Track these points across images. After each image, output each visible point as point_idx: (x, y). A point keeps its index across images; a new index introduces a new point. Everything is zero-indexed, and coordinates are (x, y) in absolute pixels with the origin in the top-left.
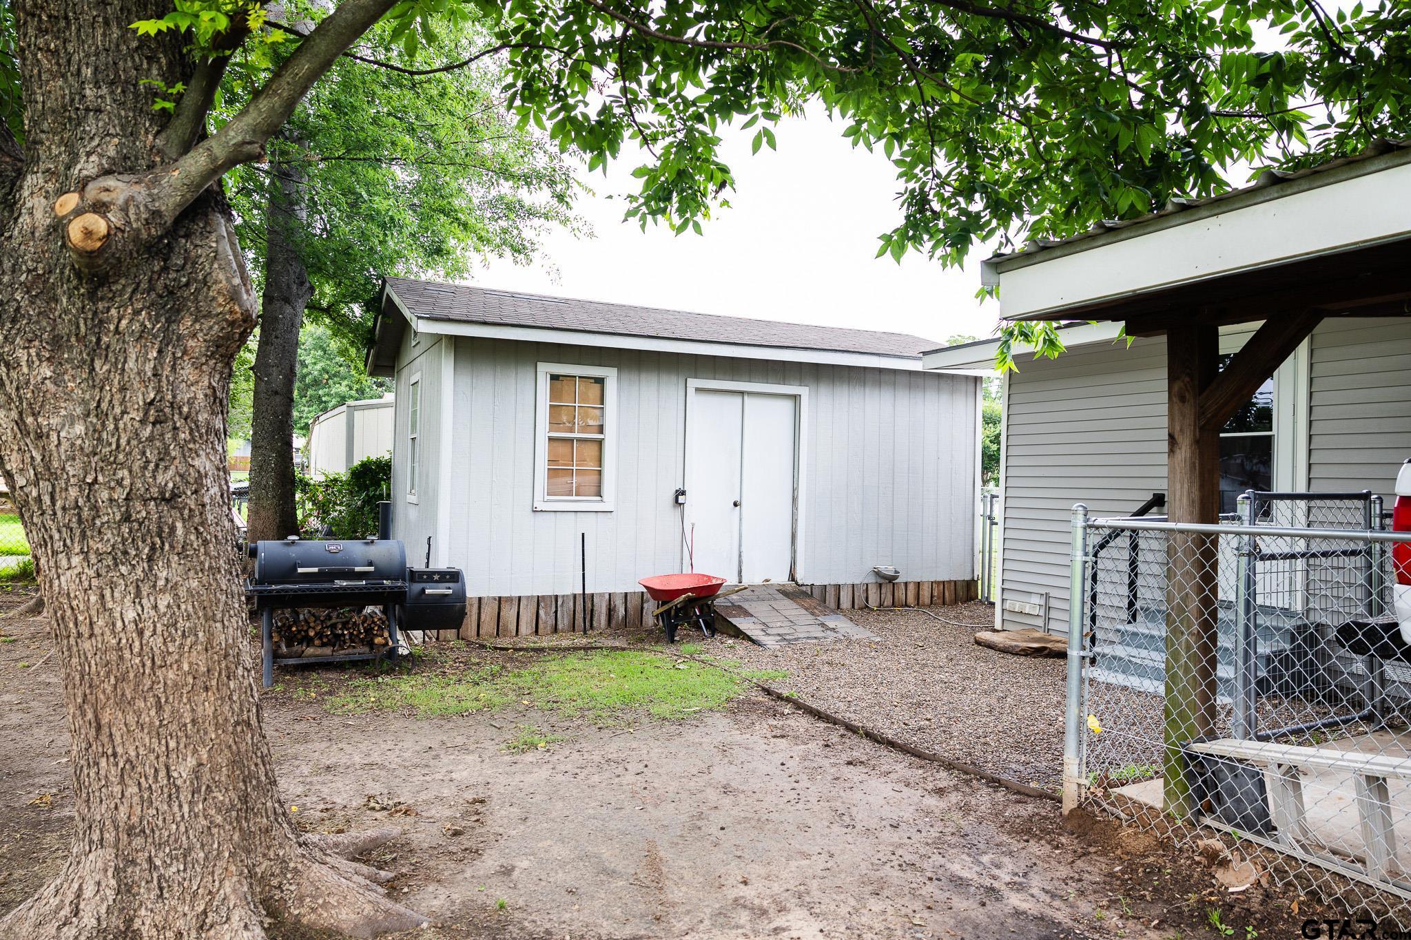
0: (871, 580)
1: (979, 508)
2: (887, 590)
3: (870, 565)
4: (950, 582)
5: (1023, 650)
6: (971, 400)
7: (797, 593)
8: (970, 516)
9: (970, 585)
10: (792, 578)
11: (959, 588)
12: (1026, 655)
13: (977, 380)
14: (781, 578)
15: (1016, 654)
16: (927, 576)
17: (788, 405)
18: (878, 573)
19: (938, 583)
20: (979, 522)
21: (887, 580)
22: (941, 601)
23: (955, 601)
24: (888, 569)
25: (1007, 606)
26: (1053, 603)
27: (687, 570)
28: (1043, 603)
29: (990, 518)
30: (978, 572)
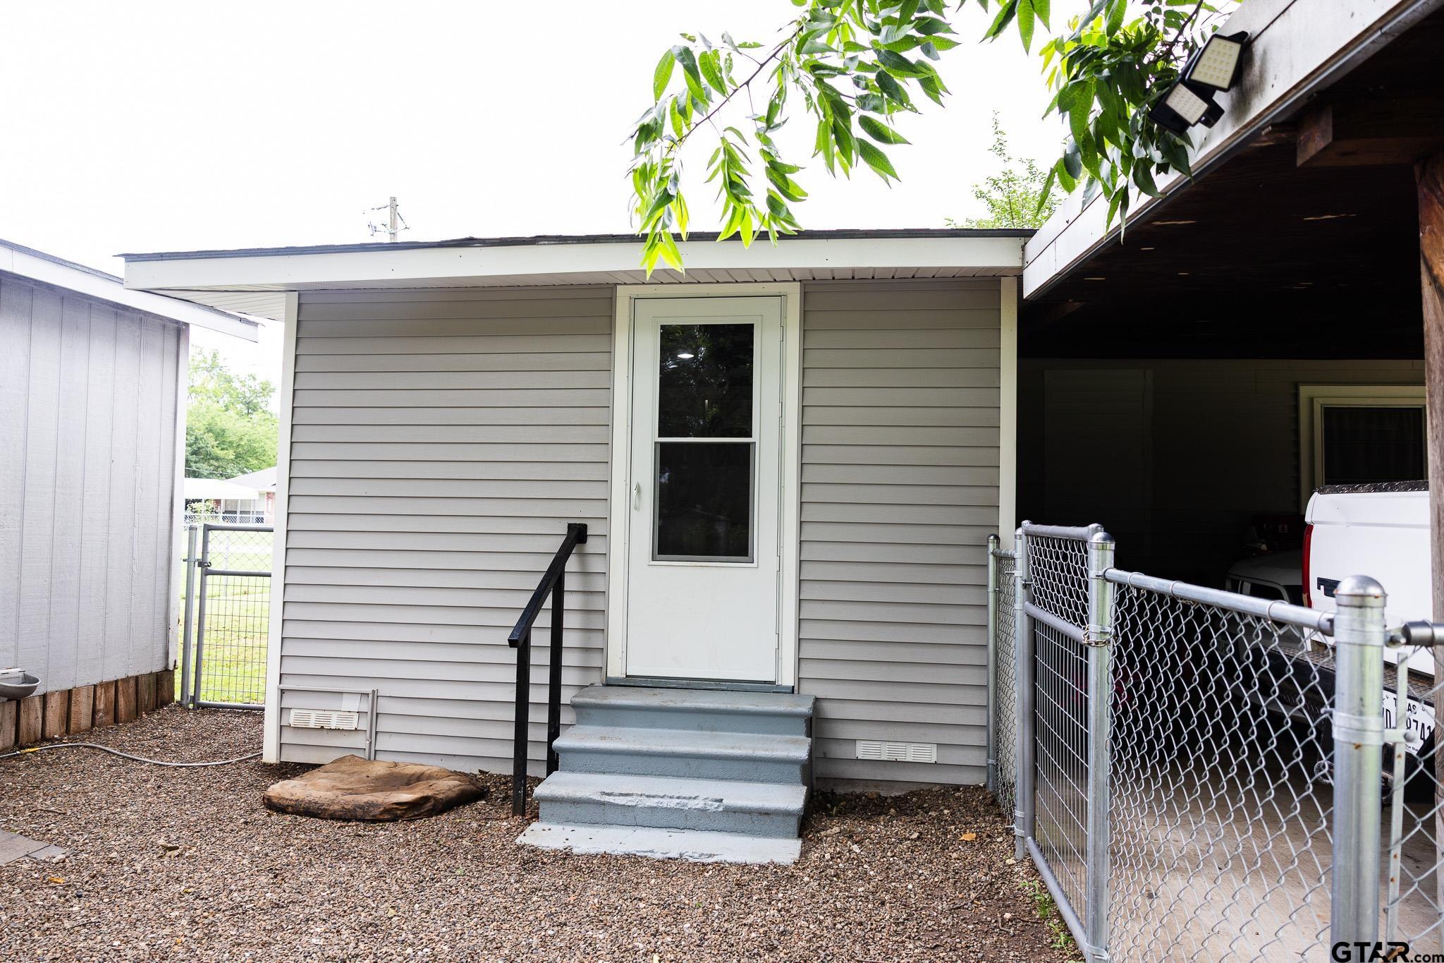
1: (181, 548)
4: (126, 680)
5: (386, 811)
6: (170, 365)
8: (162, 562)
9: (162, 678)
11: (143, 687)
12: (394, 820)
13: (179, 330)
15: (375, 821)
16: (86, 676)
19: (106, 685)
20: (180, 570)
21: (7, 699)
22: (110, 718)
23: (136, 713)
24: (13, 678)
25: (292, 719)
26: (384, 706)
28: (366, 707)
29: (202, 564)
30: (176, 655)
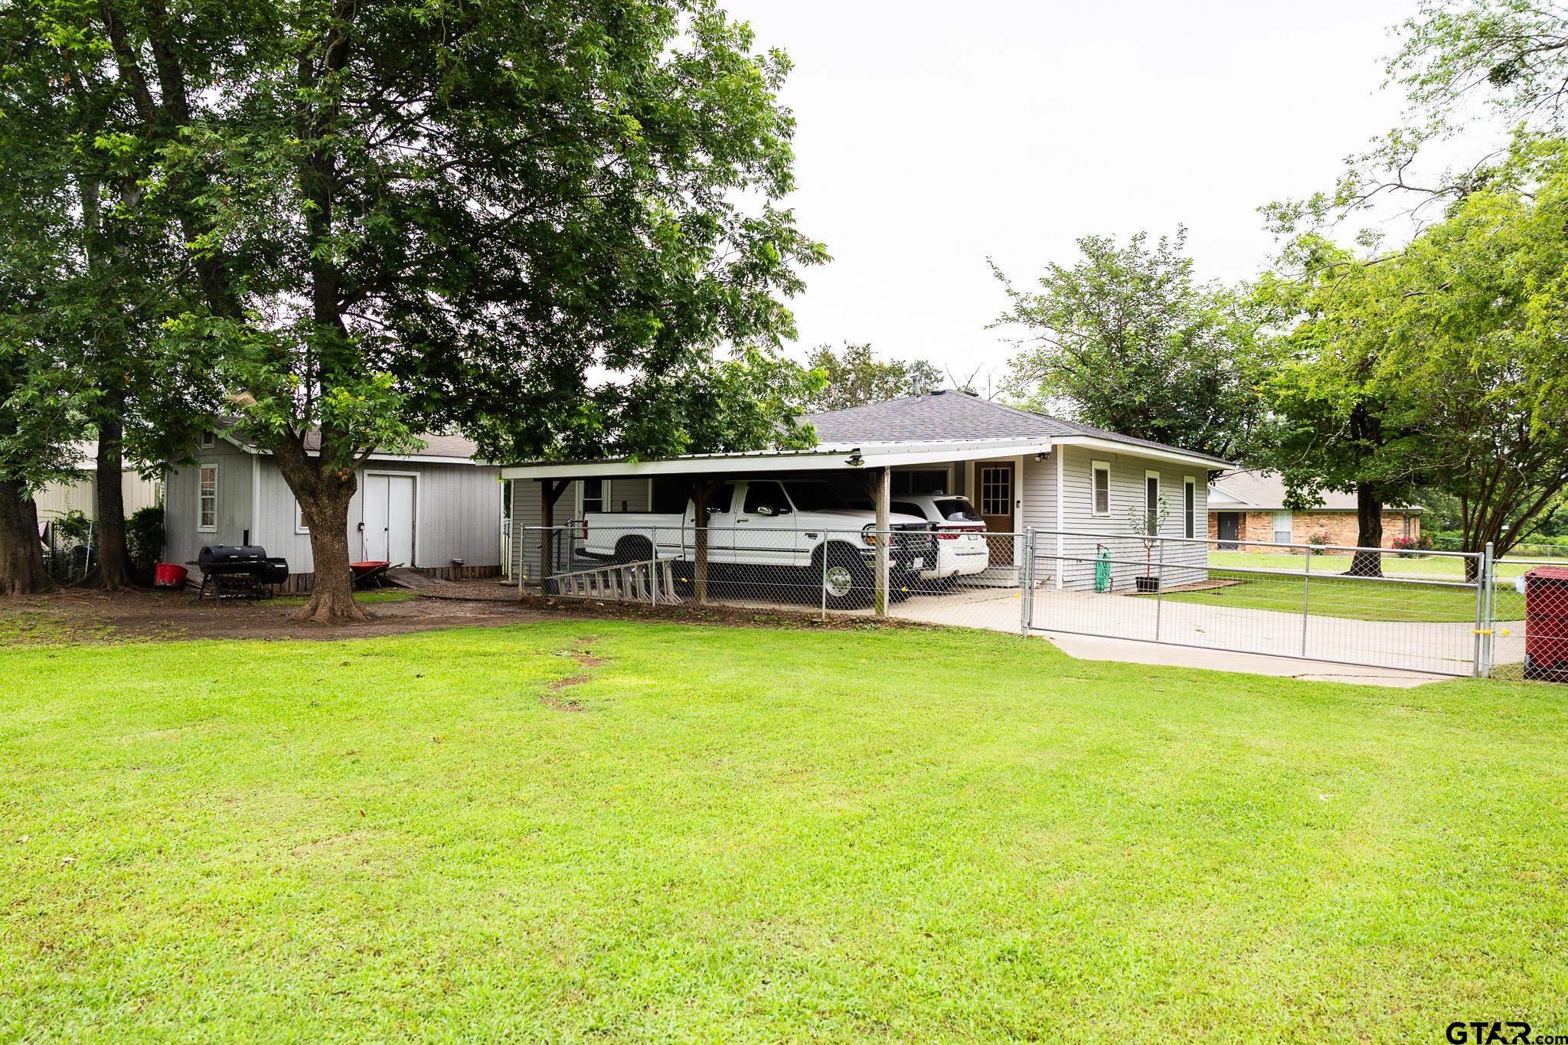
0: (451, 566)
2: (458, 571)
3: (450, 558)
4: (489, 566)
7: (415, 570)
8: (498, 534)
9: (497, 567)
10: (413, 564)
11: (493, 569)
14: (408, 565)
16: (478, 564)
17: (410, 481)
18: (454, 562)
19: (483, 567)
21: (457, 565)
22: (483, 575)
23: (490, 577)
24: (459, 560)
27: (365, 560)
